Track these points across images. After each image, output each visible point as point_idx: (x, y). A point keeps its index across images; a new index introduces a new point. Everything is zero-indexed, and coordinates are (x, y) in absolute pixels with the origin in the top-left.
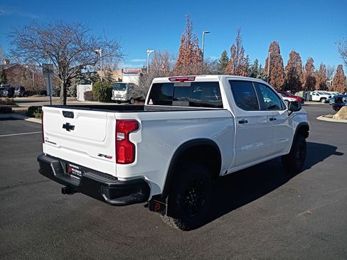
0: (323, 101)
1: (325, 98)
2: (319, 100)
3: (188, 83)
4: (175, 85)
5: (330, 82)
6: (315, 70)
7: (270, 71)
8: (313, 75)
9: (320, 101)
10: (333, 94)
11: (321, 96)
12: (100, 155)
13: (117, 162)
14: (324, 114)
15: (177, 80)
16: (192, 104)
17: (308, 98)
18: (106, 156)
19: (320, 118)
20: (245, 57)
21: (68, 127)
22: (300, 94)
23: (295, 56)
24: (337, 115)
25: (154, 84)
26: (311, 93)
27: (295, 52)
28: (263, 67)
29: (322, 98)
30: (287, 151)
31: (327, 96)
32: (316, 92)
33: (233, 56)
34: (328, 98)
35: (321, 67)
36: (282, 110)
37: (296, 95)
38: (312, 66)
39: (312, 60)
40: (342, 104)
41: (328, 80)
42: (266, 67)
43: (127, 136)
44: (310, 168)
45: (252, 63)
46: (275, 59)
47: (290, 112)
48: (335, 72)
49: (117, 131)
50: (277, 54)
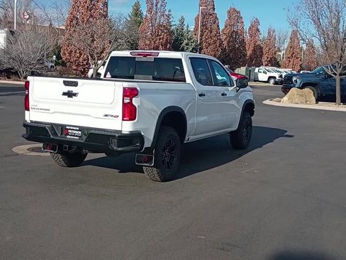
0: (272, 81)
1: (274, 78)
2: (266, 80)
3: (151, 59)
4: (136, 60)
5: (281, 54)
6: (261, 37)
7: (202, 36)
8: (259, 43)
9: (268, 82)
10: (285, 72)
11: (269, 74)
12: (106, 116)
13: (123, 120)
14: (271, 98)
15: (138, 55)
16: (154, 78)
17: (252, 77)
18: (112, 116)
19: (267, 102)
20: (167, 13)
21: (70, 94)
22: (242, 71)
23: (234, 15)
24: (285, 98)
25: (111, 57)
26: (257, 70)
27: (234, 10)
28: (192, 28)
29: (270, 78)
30: (235, 127)
31: (277, 75)
32: (262, 68)
33: (150, 10)
34: (277, 78)
35: (269, 33)
36: (231, 86)
37: (236, 72)
38: (258, 30)
39: (257, 22)
40: (292, 85)
41: (280, 51)
42: (196, 29)
43: (131, 100)
44: (261, 147)
45: (175, 22)
46: (207, 18)
47: (238, 88)
48: (288, 40)
49: (124, 96)
50: (211, 12)
